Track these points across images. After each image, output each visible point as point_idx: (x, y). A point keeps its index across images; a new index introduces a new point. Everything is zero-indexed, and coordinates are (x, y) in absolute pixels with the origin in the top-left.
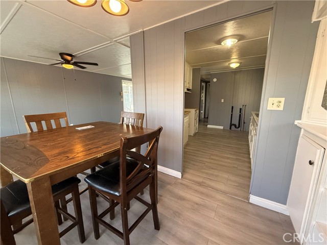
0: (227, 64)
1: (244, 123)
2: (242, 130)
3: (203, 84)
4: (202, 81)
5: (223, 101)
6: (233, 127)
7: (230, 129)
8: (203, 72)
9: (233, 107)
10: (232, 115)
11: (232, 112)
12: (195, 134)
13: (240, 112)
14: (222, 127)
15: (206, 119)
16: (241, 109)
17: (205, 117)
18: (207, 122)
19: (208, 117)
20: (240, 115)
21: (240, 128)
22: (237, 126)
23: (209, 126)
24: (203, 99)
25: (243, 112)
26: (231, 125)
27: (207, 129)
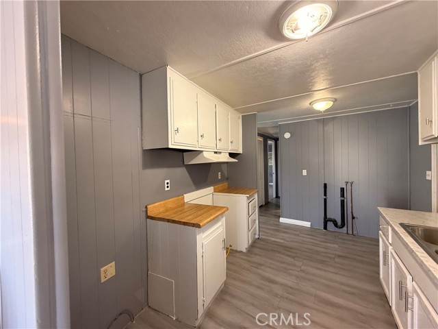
0: (305, 104)
1: (353, 218)
2: (350, 232)
5: (305, 172)
6: (330, 225)
7: (325, 228)
9: (325, 186)
10: (325, 200)
11: (325, 195)
13: (343, 195)
14: (307, 224)
16: (342, 190)
20: (343, 202)
21: (345, 228)
22: (339, 223)
23: (282, 220)
25: (347, 194)
26: (326, 221)
27: (279, 224)
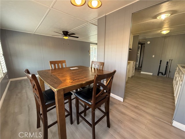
0: (159, 31)
1: (170, 72)
2: (167, 76)
3: (139, 45)
4: (139, 43)
5: (153, 56)
6: (160, 74)
7: (158, 75)
8: (140, 38)
9: (161, 61)
10: (160, 66)
11: (160, 64)
12: (132, 77)
13: (167, 64)
14: (151, 74)
15: (140, 68)
16: (168, 62)
17: (139, 67)
18: (141, 70)
19: (141, 67)
20: (167, 67)
21: (166, 75)
22: (164, 74)
23: (142, 72)
24: (139, 55)
25: (169, 64)
26: (159, 73)
27: (140, 74)
